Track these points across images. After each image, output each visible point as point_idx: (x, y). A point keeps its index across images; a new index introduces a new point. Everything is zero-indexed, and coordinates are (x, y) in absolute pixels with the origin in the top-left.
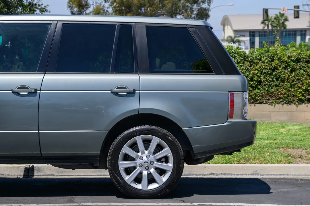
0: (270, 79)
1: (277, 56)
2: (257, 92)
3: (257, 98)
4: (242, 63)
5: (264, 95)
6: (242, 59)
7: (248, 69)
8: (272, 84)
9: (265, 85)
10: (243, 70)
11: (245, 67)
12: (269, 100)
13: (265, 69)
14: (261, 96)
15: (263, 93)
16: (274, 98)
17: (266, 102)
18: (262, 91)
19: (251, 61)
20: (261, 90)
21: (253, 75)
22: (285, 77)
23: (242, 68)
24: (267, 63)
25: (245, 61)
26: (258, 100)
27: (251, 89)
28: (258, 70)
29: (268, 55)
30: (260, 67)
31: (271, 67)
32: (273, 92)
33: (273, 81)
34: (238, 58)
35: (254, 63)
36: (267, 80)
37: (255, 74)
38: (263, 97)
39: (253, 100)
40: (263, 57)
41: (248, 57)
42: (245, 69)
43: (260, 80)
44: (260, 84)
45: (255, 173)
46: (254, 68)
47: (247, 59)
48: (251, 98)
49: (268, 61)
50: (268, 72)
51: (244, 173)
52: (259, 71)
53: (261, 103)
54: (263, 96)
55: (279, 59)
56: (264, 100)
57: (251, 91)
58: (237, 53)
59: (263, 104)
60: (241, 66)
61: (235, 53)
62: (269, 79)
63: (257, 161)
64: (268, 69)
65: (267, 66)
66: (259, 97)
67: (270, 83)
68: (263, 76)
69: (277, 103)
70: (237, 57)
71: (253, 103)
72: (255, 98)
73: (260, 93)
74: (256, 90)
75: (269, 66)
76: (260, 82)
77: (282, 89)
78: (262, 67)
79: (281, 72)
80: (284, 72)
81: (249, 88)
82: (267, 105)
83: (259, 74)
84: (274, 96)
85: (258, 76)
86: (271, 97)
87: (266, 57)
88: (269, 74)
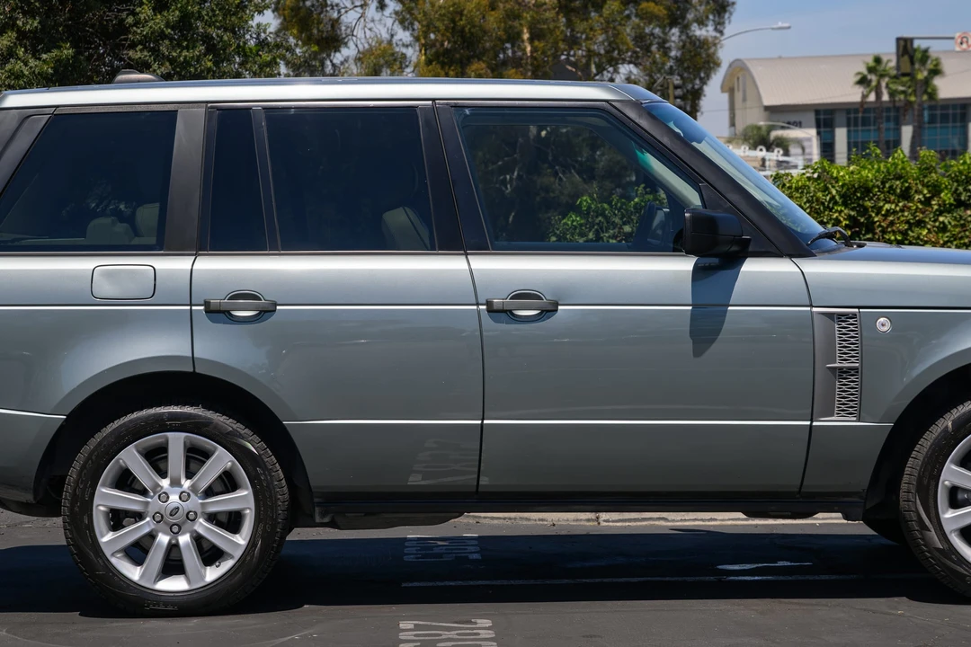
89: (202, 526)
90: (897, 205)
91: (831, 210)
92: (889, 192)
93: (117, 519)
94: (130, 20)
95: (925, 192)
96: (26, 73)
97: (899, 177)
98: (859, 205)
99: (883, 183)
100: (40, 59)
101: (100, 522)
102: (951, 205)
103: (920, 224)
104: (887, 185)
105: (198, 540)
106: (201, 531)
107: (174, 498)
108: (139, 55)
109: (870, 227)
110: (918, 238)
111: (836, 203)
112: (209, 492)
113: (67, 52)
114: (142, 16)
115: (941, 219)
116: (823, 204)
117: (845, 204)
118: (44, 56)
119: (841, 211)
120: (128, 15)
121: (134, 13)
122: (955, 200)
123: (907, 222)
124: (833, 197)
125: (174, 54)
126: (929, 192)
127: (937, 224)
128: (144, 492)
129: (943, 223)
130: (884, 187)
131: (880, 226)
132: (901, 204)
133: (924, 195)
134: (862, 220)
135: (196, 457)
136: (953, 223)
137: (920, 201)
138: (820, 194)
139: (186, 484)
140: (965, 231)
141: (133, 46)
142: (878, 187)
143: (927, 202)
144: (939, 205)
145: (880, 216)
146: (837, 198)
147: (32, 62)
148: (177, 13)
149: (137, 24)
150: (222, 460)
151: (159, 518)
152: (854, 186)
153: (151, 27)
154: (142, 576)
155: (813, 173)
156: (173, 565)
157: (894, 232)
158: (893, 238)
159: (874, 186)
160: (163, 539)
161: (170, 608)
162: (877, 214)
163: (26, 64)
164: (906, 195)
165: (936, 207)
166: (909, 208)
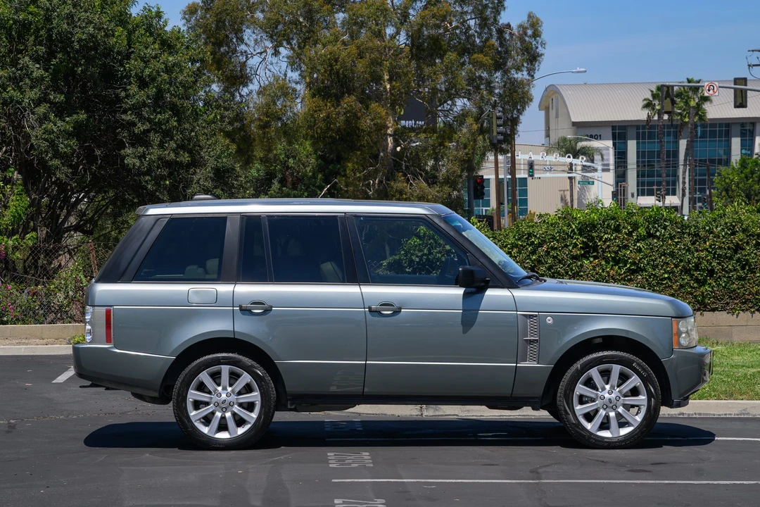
0: (730, 267)
1: (742, 225)
2: (706, 290)
3: (706, 301)
4: (678, 238)
5: (719, 296)
6: (679, 230)
7: (689, 250)
8: (733, 275)
9: (720, 277)
10: (680, 249)
11: (684, 245)
12: (728, 304)
13: (720, 248)
14: (714, 297)
15: (718, 292)
16: (738, 301)
17: (723, 309)
18: (715, 289)
19: (695, 235)
20: (714, 286)
21: (699, 260)
22: (756, 262)
23: (678, 246)
24: (723, 237)
25: (684, 234)
26: (709, 304)
27: (695, 285)
28: (707, 250)
29: (726, 223)
30: (710, 246)
31: (731, 245)
32: (735, 290)
33: (735, 270)
34: (672, 228)
35: (701, 238)
36: (723, 270)
37: (703, 259)
38: (718, 299)
39: (699, 305)
40: (717, 227)
41: (688, 227)
42: (684, 249)
43: (711, 267)
44: (712, 276)
45: (743, 412)
46: (700, 247)
47: (687, 231)
48: (696, 301)
49: (725, 234)
50: (725, 255)
51: (728, 413)
52: (709, 252)
53: (713, 310)
54: (717, 297)
55: (744, 231)
56: (719, 305)
57: (696, 288)
58: (668, 220)
59: (717, 312)
60: (676, 242)
61: (665, 220)
62: (727, 267)
63: (744, 396)
64: (725, 249)
65: (723, 243)
66: (709, 300)
67: (729, 273)
68: (717, 261)
69: (743, 310)
70: (668, 228)
71: (699, 310)
72: (703, 300)
73: (712, 292)
74: (704, 286)
75: (728, 243)
76: (711, 273)
77: (751, 284)
78: (716, 245)
79: (749, 255)
80: (755, 254)
81: (692, 282)
82: (724, 313)
83: (709, 258)
84: (737, 297)
85: (707, 261)
86: (732, 299)
87: (722, 227)
88: (727, 257)
89: (236, 409)
90: (612, 235)
91: (572, 238)
92: (607, 227)
93: (197, 405)
94: (123, 94)
95: (629, 228)
96: (55, 130)
97: (613, 218)
98: (589, 235)
99: (604, 222)
100: (64, 121)
101: (190, 406)
102: (644, 236)
103: (626, 247)
104: (606, 223)
105: (234, 414)
106: (236, 411)
107: (224, 396)
108: (129, 118)
109: (595, 248)
110: (625, 255)
111: (575, 234)
112: (240, 393)
113: (83, 116)
114: (131, 92)
115: (638, 244)
116: (567, 234)
117: (580, 234)
118: (68, 119)
119: (578, 238)
120: (121, 91)
121: (125, 90)
122: (647, 233)
123: (618, 246)
124: (574, 230)
125: (152, 117)
126: (631, 228)
127: (636, 247)
128: (210, 393)
129: (640, 246)
130: (604, 224)
132: (614, 235)
133: (628, 230)
134: (591, 244)
135: (234, 377)
136: (645, 247)
137: (626, 234)
138: (565, 228)
139: (229, 389)
140: (652, 252)
141: (125, 112)
142: (600, 224)
143: (630, 234)
144: (637, 236)
146: (576, 230)
147: (59, 123)
148: (154, 89)
149: (127, 96)
150: (246, 378)
151: (217, 404)
152: (586, 223)
153: (137, 99)
154: (209, 431)
155: (562, 215)
156: (223, 427)
157: (610, 252)
158: (609, 255)
159: (597, 224)
160: (219, 414)
161: (221, 446)
162: (600, 241)
163: (55, 125)
164: (617, 229)
165: (635, 237)
166: (619, 237)
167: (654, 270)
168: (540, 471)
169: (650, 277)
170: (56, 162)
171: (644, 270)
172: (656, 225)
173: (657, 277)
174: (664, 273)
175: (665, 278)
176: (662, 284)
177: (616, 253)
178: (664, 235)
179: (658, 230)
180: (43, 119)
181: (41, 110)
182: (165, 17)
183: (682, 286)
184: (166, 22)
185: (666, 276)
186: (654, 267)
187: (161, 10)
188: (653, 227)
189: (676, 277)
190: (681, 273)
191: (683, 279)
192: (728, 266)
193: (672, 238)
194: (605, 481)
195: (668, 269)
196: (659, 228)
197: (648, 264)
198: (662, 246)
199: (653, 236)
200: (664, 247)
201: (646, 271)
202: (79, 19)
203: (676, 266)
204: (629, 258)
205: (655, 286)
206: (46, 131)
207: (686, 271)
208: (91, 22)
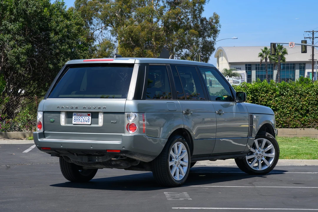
0: (316, 109)
2: (306, 119)
5: (311, 121)
6: (294, 92)
9: (312, 113)
10: (294, 101)
11: (296, 99)
13: (312, 100)
14: (309, 122)
15: (311, 120)
17: (313, 127)
19: (300, 95)
20: (309, 117)
21: (302, 105)
23: (294, 99)
24: (313, 95)
25: (296, 94)
26: (307, 125)
27: (301, 116)
28: (306, 101)
29: (314, 89)
30: (308, 99)
31: (316, 99)
34: (291, 91)
35: (303, 96)
36: (313, 110)
37: (304, 105)
38: (311, 123)
39: (302, 125)
40: (310, 91)
41: (298, 91)
42: (296, 100)
43: (308, 109)
44: (308, 112)
46: (303, 100)
47: (297, 93)
48: (301, 123)
50: (314, 103)
52: (307, 102)
53: (309, 127)
56: (312, 125)
57: (301, 118)
58: (289, 88)
60: (293, 98)
64: (314, 101)
66: (307, 123)
67: (316, 111)
68: (310, 106)
70: (289, 91)
71: (302, 127)
72: (304, 123)
73: (308, 120)
74: (305, 117)
75: (315, 98)
76: (308, 111)
78: (310, 99)
81: (300, 115)
83: (307, 105)
85: (306, 106)
87: (312, 91)
88: (315, 105)
95: (272, 91)
96: (18, 52)
97: (265, 87)
98: (254, 94)
103: (271, 100)
104: (262, 89)
108: (50, 47)
109: (257, 100)
110: (270, 103)
111: (248, 94)
113: (30, 46)
114: (51, 36)
115: (276, 98)
117: (250, 94)
118: (23, 47)
119: (250, 96)
121: (48, 35)
122: (280, 94)
123: (267, 99)
124: (248, 92)
125: (60, 47)
127: (275, 100)
129: (277, 99)
130: (261, 90)
131: (260, 100)
132: (265, 94)
134: (255, 98)
136: (279, 100)
137: (271, 94)
140: (282, 102)
141: (48, 45)
142: (259, 90)
143: (272, 94)
144: (276, 95)
145: (260, 97)
147: (20, 49)
148: (61, 35)
149: (49, 38)
152: (253, 89)
153: (54, 39)
155: (242, 86)
157: (264, 102)
162: (259, 97)
163: (18, 49)
164: (267, 92)
165: (274, 95)
166: (268, 96)
167: (283, 110)
168: (253, 183)
169: (281, 113)
170: (18, 66)
171: (278, 110)
172: (284, 90)
173: (284, 113)
174: (287, 111)
175: (288, 113)
176: (287, 116)
177: (266, 102)
178: (287, 95)
179: (284, 92)
180: (13, 47)
181: (12, 43)
182: (65, 5)
183: (295, 117)
184: (66, 7)
185: (288, 112)
186: (283, 108)
187: (64, 2)
188: (283, 91)
189: (292, 113)
190: (295, 111)
191: (296, 114)
192: (315, 108)
193: (291, 96)
194: (285, 187)
195: (289, 109)
196: (285, 92)
197: (280, 107)
198: (286, 99)
199: (282, 95)
200: (287, 100)
201: (280, 110)
202: (30, 4)
203: (293, 108)
204: (272, 105)
205: (283, 117)
206: (14, 52)
207: (297, 110)
208: (35, 5)
